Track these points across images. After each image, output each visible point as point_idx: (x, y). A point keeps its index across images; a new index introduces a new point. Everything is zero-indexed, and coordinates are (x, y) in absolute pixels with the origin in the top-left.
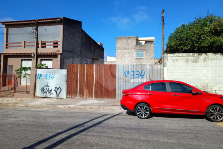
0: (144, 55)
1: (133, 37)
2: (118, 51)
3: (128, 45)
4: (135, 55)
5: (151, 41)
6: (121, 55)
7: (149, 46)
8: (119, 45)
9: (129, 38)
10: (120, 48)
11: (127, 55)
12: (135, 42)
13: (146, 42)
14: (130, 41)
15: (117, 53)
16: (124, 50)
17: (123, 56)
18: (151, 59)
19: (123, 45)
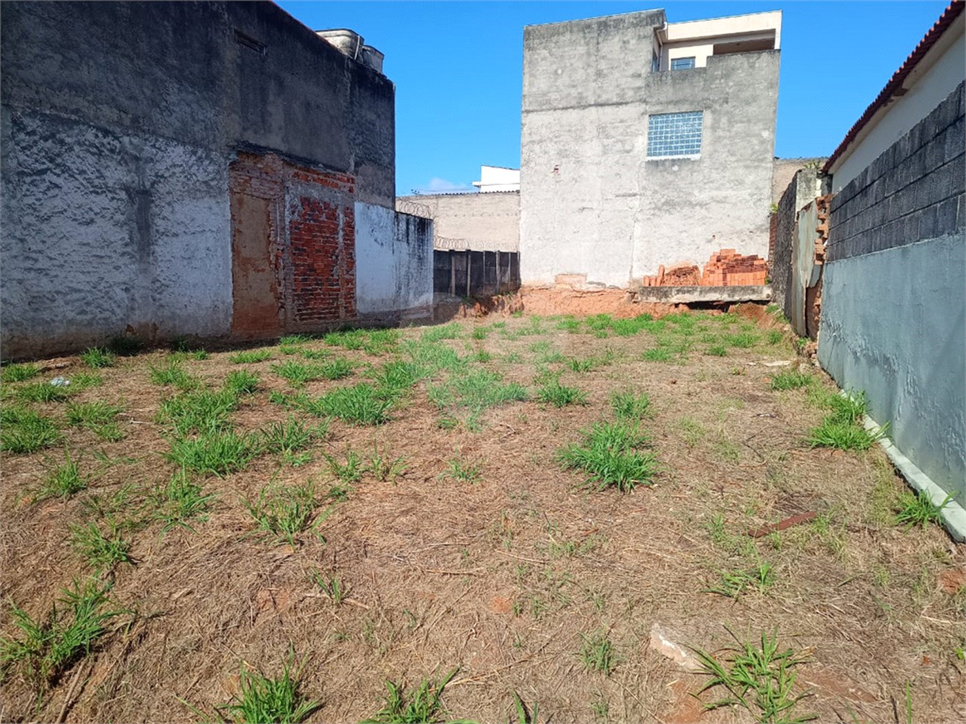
0: (707, 136)
1: (629, 17)
2: (535, 123)
3: (599, 74)
4: (641, 143)
5: (760, 44)
6: (552, 148)
7: (741, 75)
8: (542, 84)
9: (603, 26)
10: (546, 105)
11: (591, 149)
12: (645, 50)
13: (726, 47)
14: (611, 46)
15: (525, 139)
16: (573, 115)
17: (562, 154)
18: (756, 161)
19: (564, 80)
